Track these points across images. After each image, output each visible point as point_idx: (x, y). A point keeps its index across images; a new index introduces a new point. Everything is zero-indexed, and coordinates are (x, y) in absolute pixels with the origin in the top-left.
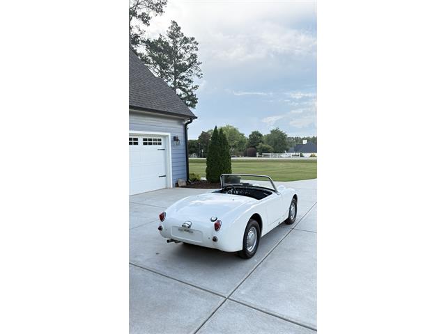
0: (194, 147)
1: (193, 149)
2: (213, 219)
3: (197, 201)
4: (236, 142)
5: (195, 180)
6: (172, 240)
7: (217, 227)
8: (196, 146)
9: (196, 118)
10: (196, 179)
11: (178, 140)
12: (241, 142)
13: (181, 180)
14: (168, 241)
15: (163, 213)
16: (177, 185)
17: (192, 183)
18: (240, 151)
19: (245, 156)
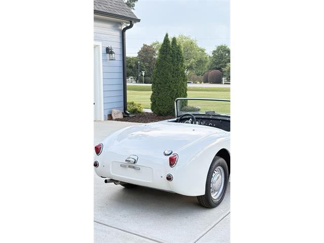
0: (131, 67)
1: (130, 70)
2: (167, 152)
3: (139, 132)
4: (192, 60)
5: (134, 111)
6: (112, 180)
7: (172, 162)
8: (134, 65)
9: (139, 21)
10: (136, 109)
11: (112, 53)
12: (201, 62)
13: (115, 111)
14: (106, 181)
15: (100, 145)
16: (110, 117)
17: (131, 115)
18: (198, 75)
19: (206, 81)
